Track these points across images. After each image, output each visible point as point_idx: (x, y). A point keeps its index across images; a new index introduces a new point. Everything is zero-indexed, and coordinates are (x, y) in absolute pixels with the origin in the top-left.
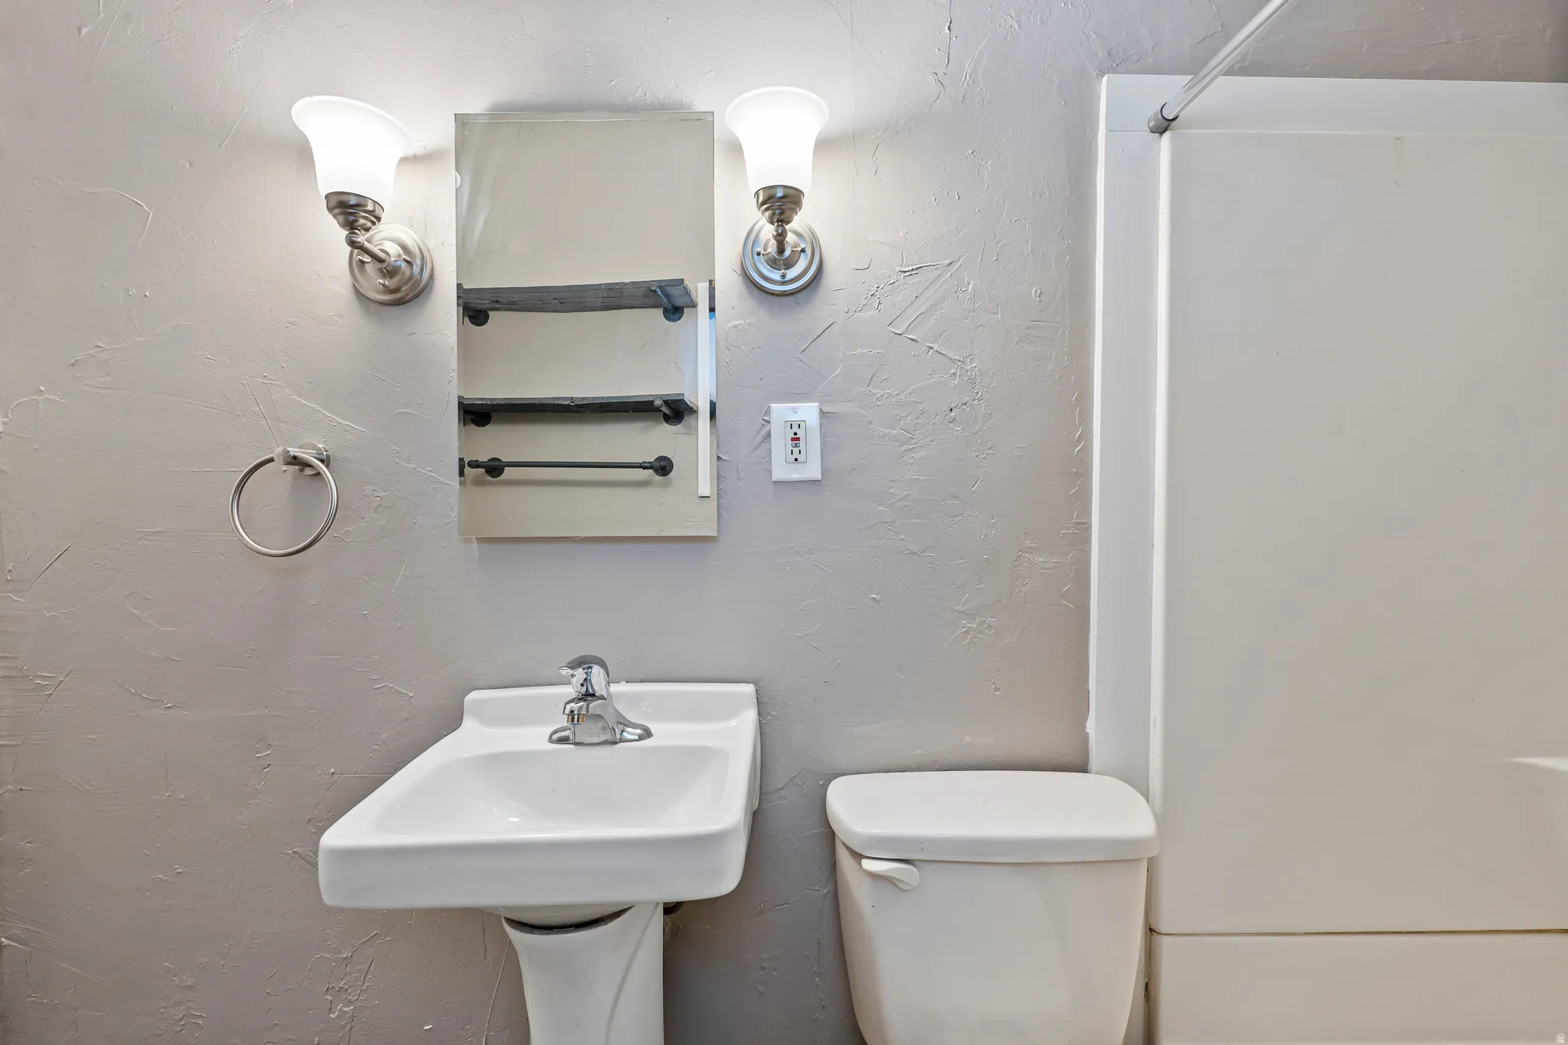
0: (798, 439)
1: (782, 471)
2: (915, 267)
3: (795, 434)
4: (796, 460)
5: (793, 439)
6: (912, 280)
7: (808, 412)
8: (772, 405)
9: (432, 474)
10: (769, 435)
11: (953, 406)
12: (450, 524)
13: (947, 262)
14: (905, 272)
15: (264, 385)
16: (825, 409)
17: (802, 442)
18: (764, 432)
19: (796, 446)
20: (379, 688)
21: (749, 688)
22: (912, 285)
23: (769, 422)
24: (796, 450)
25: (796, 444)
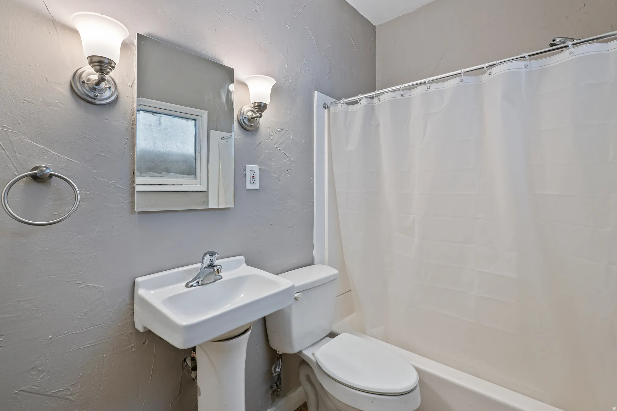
0: (254, 176)
1: (249, 186)
2: (280, 129)
3: (253, 175)
4: (253, 183)
5: (252, 176)
6: (280, 133)
7: (256, 168)
8: (247, 165)
9: (115, 184)
10: (245, 174)
11: (288, 169)
12: (124, 206)
13: (287, 129)
14: (278, 130)
15: (4, 132)
16: (260, 168)
17: (255, 177)
18: (244, 173)
19: (254, 178)
20: (82, 287)
21: (242, 257)
22: (280, 134)
23: (245, 170)
24: (253, 180)
25: (253, 178)
